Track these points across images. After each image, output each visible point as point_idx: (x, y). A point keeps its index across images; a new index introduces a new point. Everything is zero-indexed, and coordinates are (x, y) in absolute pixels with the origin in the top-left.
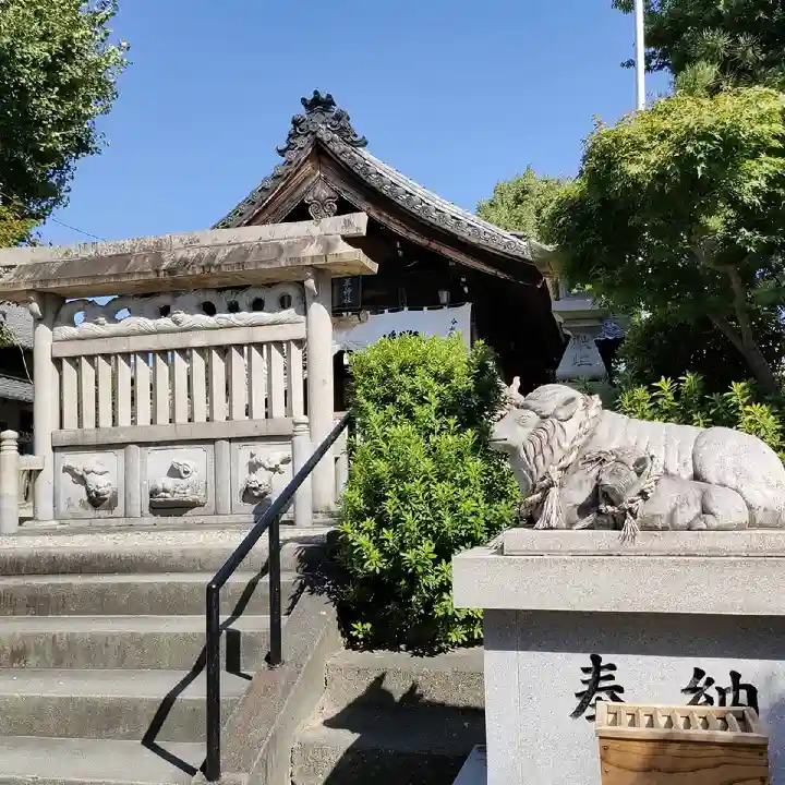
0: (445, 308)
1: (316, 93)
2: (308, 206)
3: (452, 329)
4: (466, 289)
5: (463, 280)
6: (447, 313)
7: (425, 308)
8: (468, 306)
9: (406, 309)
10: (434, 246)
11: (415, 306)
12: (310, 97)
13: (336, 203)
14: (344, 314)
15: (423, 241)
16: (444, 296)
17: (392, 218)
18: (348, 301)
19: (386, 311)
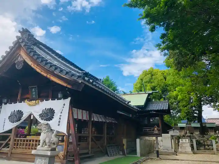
0: (62, 99)
3: (63, 108)
4: (68, 92)
5: (67, 89)
6: (62, 101)
7: (56, 99)
8: (69, 99)
9: (50, 99)
11: (53, 99)
12: (21, 30)
13: (23, 63)
14: (33, 101)
15: (45, 75)
16: (60, 95)
17: (37, 67)
18: (34, 96)
19: (45, 100)
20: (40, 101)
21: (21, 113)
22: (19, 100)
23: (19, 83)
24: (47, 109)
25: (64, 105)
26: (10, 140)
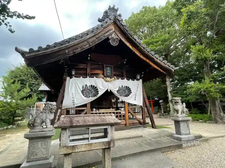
1: (114, 6)
2: (110, 39)
4: (142, 76)
7: (130, 80)
10: (148, 61)
12: (112, 7)
14: (107, 78)
15: (145, 59)
18: (109, 74)
19: (120, 79)
21: (95, 88)
24: (125, 87)
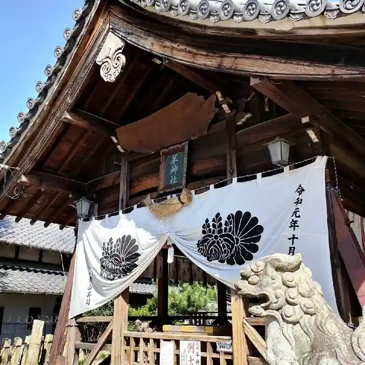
0: (286, 169)
2: (100, 66)
3: (297, 203)
4: (312, 135)
5: (305, 120)
6: (289, 178)
7: (259, 175)
8: (321, 162)
9: (235, 179)
11: (246, 176)
13: (122, 53)
14: (169, 197)
16: (278, 151)
17: (175, 46)
18: (173, 181)
19: (212, 186)
20: (193, 192)
21: (131, 245)
22: (123, 200)
23: (119, 147)
24: (229, 218)
25: (301, 190)
26: (109, 341)
